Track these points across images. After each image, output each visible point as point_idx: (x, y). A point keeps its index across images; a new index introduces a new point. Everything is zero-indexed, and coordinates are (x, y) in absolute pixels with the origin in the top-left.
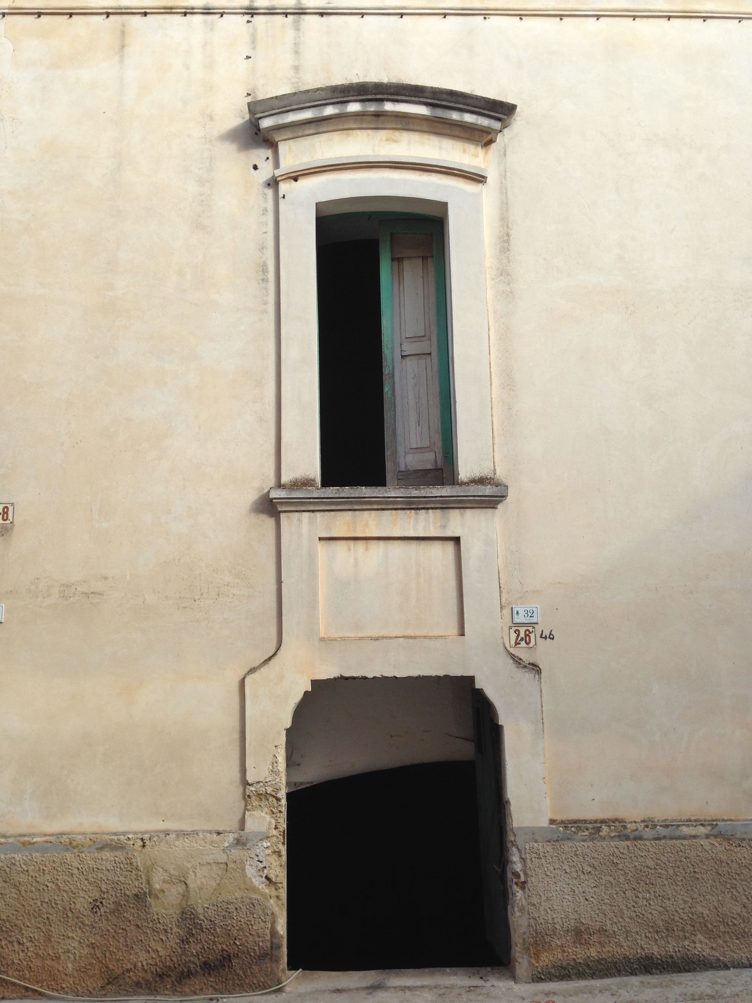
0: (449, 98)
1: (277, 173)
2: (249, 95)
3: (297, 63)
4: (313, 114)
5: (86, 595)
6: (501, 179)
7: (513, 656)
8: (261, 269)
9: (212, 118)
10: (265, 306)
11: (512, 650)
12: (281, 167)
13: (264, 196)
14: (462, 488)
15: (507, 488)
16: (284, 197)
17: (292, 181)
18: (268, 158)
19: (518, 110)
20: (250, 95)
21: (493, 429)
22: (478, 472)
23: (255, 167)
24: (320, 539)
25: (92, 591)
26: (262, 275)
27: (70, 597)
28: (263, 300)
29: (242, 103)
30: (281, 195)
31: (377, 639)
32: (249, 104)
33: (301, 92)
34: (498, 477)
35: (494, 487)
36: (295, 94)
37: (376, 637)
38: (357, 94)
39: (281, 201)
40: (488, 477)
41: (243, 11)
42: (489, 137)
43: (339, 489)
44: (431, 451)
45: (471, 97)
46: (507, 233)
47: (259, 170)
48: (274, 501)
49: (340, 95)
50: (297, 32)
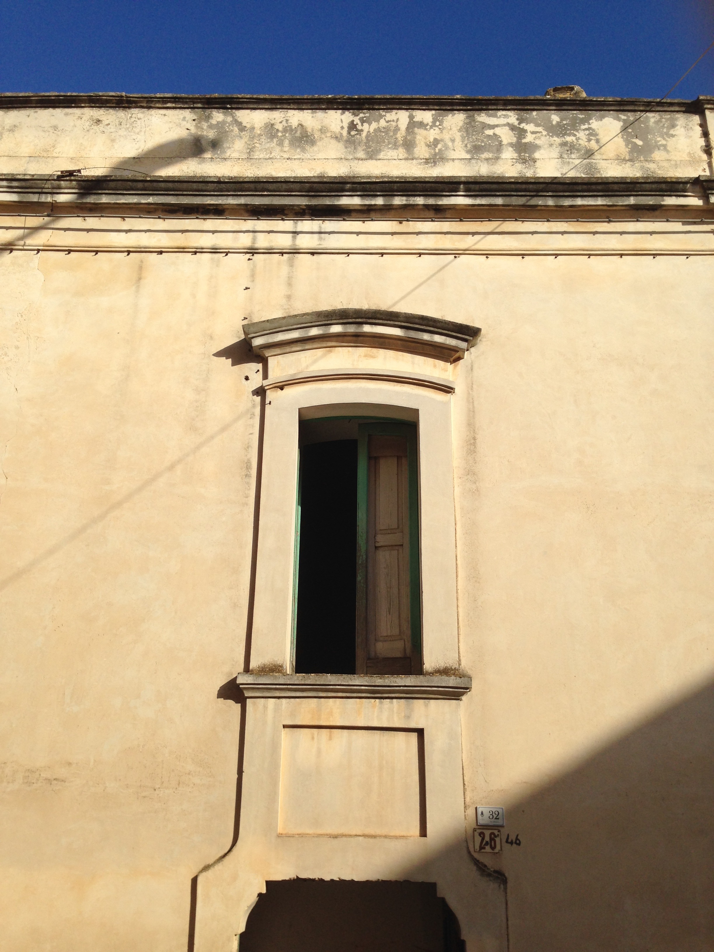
0: (421, 322)
1: (266, 383)
2: (245, 318)
3: (289, 293)
4: (300, 334)
5: (49, 781)
6: (468, 391)
7: (476, 862)
8: (245, 465)
9: (211, 338)
10: (246, 499)
11: (476, 855)
12: (269, 378)
13: (252, 402)
14: (426, 678)
15: (471, 680)
16: (270, 403)
17: (279, 389)
18: (258, 371)
19: (483, 332)
20: (247, 318)
21: (458, 619)
22: (443, 662)
23: (247, 378)
24: (285, 726)
25: (55, 777)
26: (246, 471)
27: (33, 783)
28: (245, 493)
29: (239, 324)
30: (267, 402)
31: (335, 837)
32: (244, 326)
33: (290, 316)
34: (463, 668)
35: (458, 678)
36: (284, 318)
37: (335, 835)
38: (339, 318)
39: (267, 407)
40: (453, 668)
41: (246, 251)
42: (457, 355)
43: (306, 676)
44: (401, 639)
45: (440, 322)
46: (473, 437)
47: (249, 380)
48: (241, 686)
49: (324, 319)
50: (291, 268)
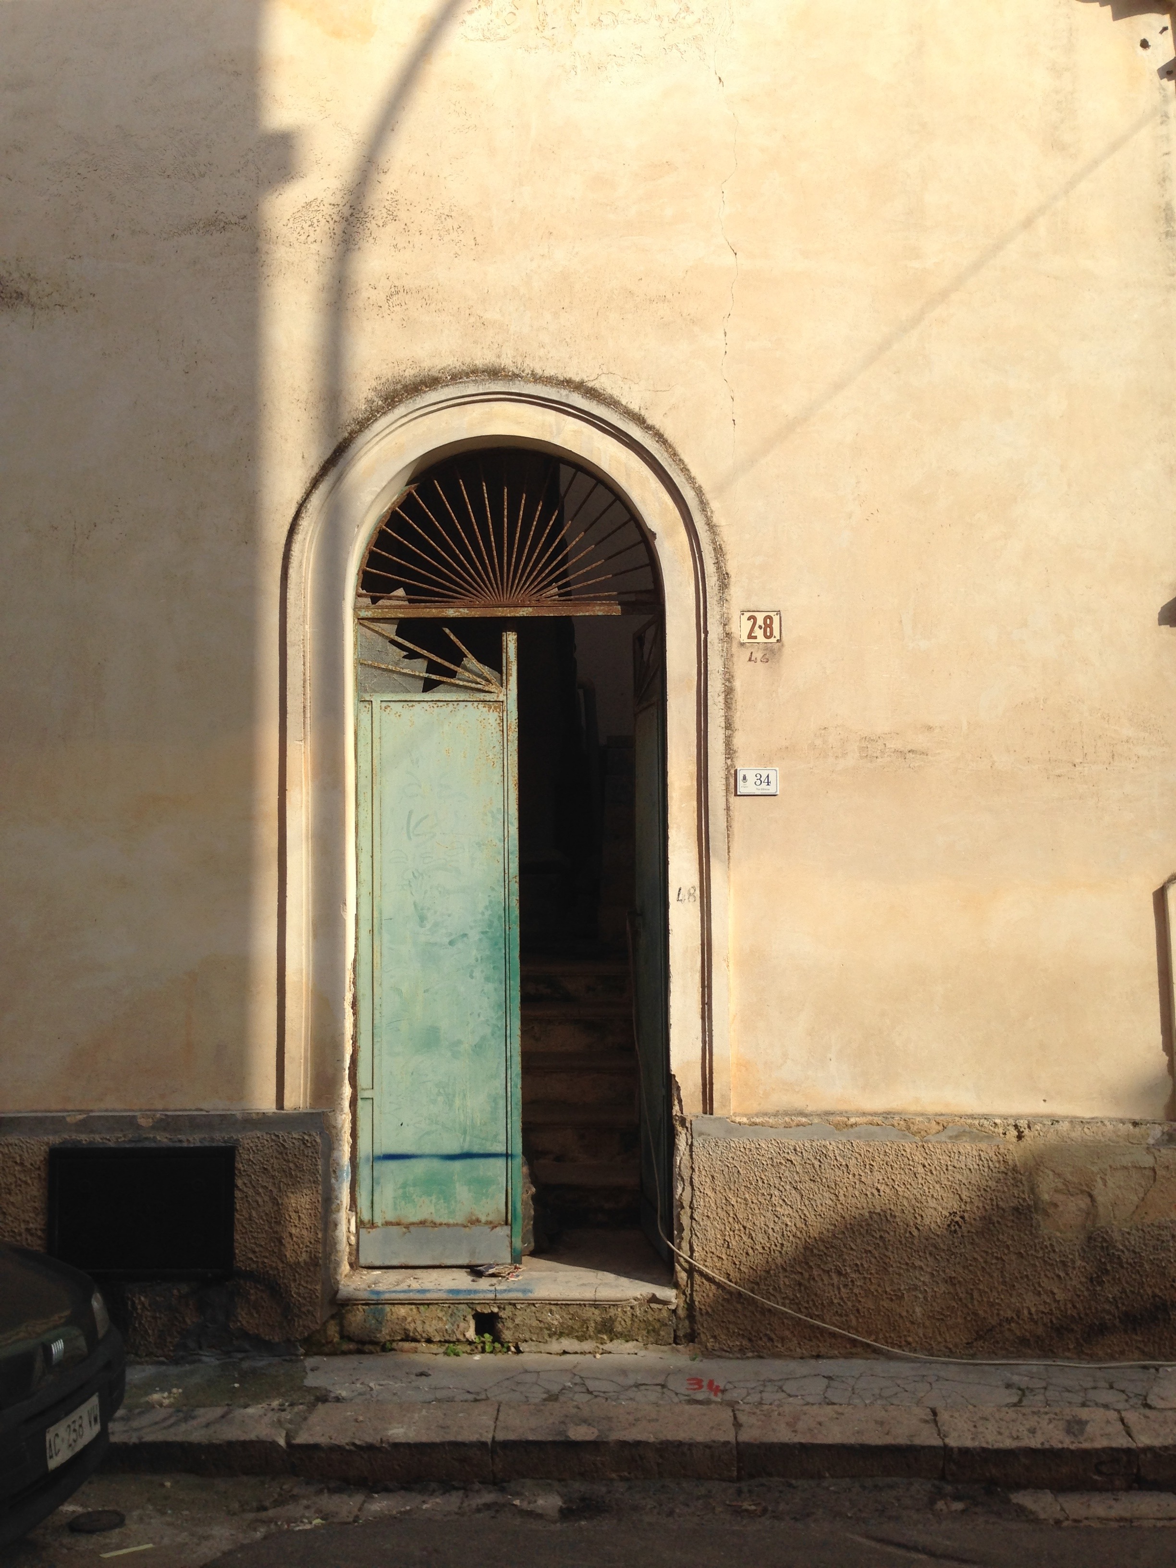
5: (901, 754)
8: (1163, 214)
13: (1161, 91)
18: (1165, 29)
23: (1145, 44)
25: (909, 748)
26: (1165, 226)
27: (877, 757)
28: (1169, 267)
47: (1151, 48)
